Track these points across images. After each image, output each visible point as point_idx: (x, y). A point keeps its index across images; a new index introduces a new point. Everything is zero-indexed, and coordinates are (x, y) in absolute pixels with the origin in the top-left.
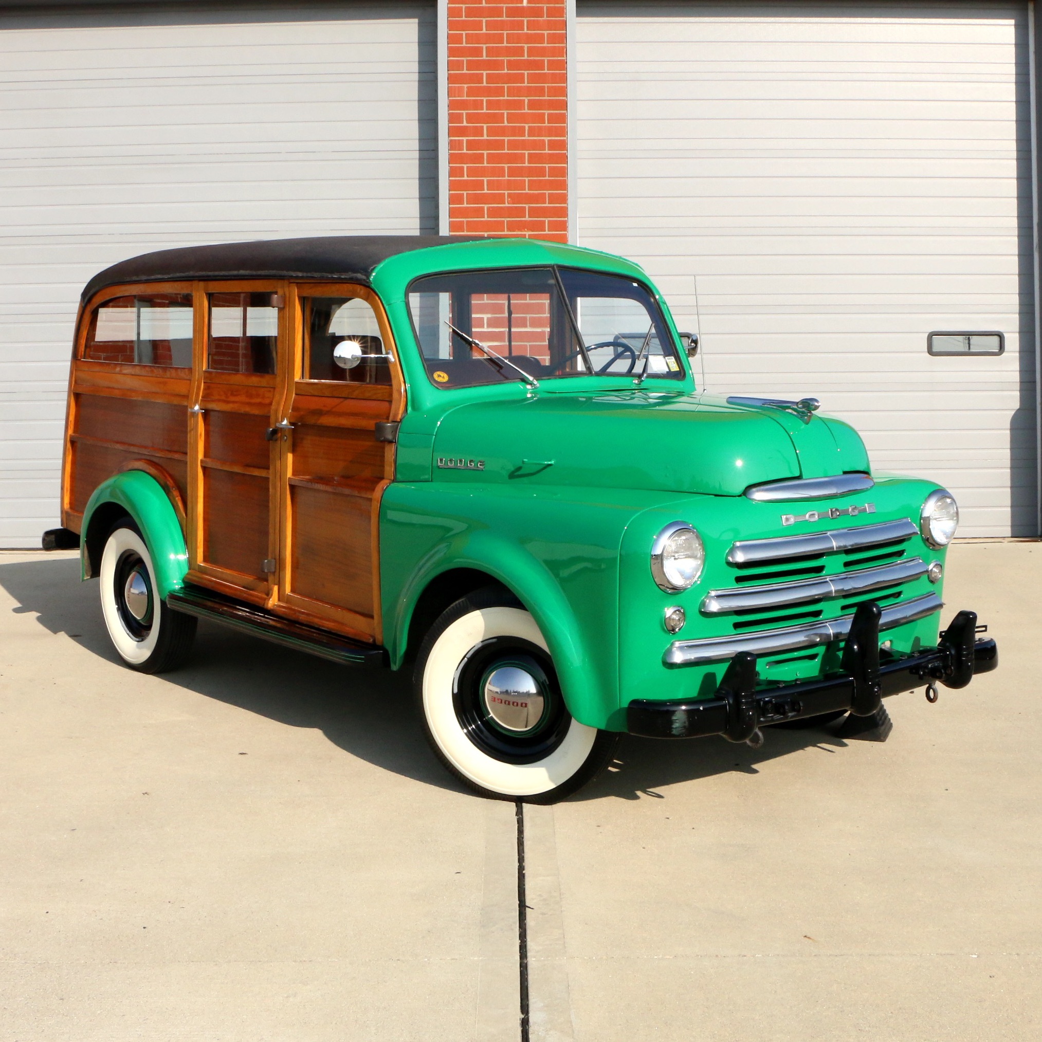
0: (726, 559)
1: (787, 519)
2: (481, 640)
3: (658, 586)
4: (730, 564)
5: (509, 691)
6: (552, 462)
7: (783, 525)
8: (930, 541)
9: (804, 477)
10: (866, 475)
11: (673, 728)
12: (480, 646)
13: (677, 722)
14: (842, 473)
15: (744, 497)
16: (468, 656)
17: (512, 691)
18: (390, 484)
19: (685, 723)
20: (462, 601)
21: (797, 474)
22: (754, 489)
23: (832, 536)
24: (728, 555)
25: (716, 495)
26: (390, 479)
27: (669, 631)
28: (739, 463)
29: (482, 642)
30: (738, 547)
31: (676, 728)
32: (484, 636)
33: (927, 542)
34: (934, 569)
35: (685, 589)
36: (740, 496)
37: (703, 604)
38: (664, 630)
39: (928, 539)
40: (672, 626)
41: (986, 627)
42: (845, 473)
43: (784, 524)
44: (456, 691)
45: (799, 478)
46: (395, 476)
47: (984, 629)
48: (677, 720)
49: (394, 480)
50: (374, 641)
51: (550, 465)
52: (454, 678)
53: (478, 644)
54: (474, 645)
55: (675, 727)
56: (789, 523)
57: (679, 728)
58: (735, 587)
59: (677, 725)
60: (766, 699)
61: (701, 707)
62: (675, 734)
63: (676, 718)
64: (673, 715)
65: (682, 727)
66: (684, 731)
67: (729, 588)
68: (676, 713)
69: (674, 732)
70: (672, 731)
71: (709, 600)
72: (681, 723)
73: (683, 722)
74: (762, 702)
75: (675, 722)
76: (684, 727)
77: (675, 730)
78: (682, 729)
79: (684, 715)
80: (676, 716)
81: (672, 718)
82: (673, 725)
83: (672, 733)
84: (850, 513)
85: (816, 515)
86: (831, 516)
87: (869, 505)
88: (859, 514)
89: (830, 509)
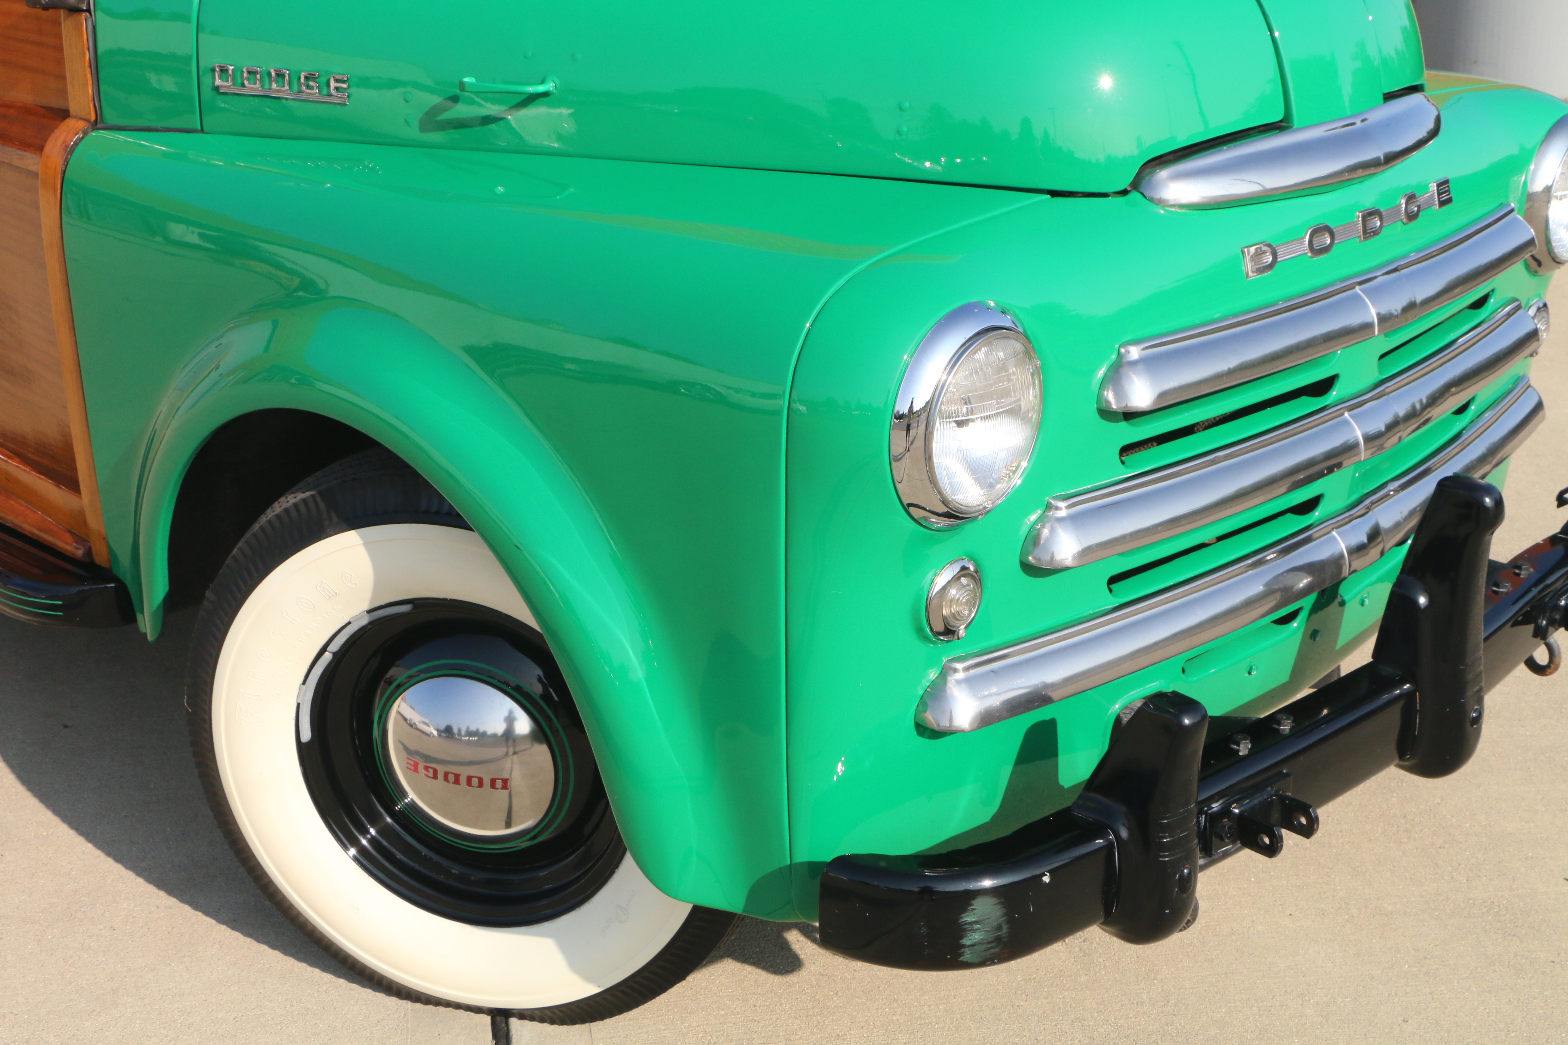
0: (1100, 398)
1: (1257, 258)
2: (366, 606)
3: (907, 507)
4: (1106, 414)
5: (455, 731)
6: (550, 86)
9: (1296, 122)
11: (964, 946)
12: (365, 621)
13: (975, 931)
14: (1381, 99)
15: (1136, 196)
16: (335, 647)
17: (463, 733)
18: (85, 133)
19: (999, 928)
20: (304, 501)
21: (1276, 116)
22: (1163, 174)
23: (1364, 291)
24: (1104, 384)
25: (1054, 194)
26: (88, 121)
27: (937, 634)
28: (1106, 82)
29: (369, 612)
30: (1133, 363)
31: (972, 946)
32: (373, 599)
35: (985, 512)
36: (1124, 193)
37: (1033, 540)
38: (920, 631)
40: (944, 618)
42: (1387, 97)
43: (1248, 274)
44: (306, 735)
45: (1284, 126)
46: (98, 111)
48: (976, 922)
49: (97, 124)
50: (89, 552)
52: (298, 705)
53: (358, 617)
54: (346, 621)
55: (968, 943)
57: (983, 944)
58: (1119, 478)
59: (977, 937)
60: (1214, 806)
61: (1046, 875)
62: (969, 961)
63: (974, 920)
64: (964, 910)
65: (992, 942)
66: (996, 950)
67: (1101, 483)
68: (972, 905)
69: (966, 956)
70: (962, 954)
71: (1052, 530)
72: (988, 931)
73: (992, 928)
74: (1204, 816)
75: (970, 930)
76: (998, 940)
77: (969, 950)
78: (989, 946)
79: (999, 907)
80: (974, 914)
81: (962, 918)
82: (966, 938)
83: (961, 958)
84: (1403, 216)
85: (1326, 236)
86: (1362, 233)
87: (1439, 186)
88: (1421, 214)
89: (1360, 214)
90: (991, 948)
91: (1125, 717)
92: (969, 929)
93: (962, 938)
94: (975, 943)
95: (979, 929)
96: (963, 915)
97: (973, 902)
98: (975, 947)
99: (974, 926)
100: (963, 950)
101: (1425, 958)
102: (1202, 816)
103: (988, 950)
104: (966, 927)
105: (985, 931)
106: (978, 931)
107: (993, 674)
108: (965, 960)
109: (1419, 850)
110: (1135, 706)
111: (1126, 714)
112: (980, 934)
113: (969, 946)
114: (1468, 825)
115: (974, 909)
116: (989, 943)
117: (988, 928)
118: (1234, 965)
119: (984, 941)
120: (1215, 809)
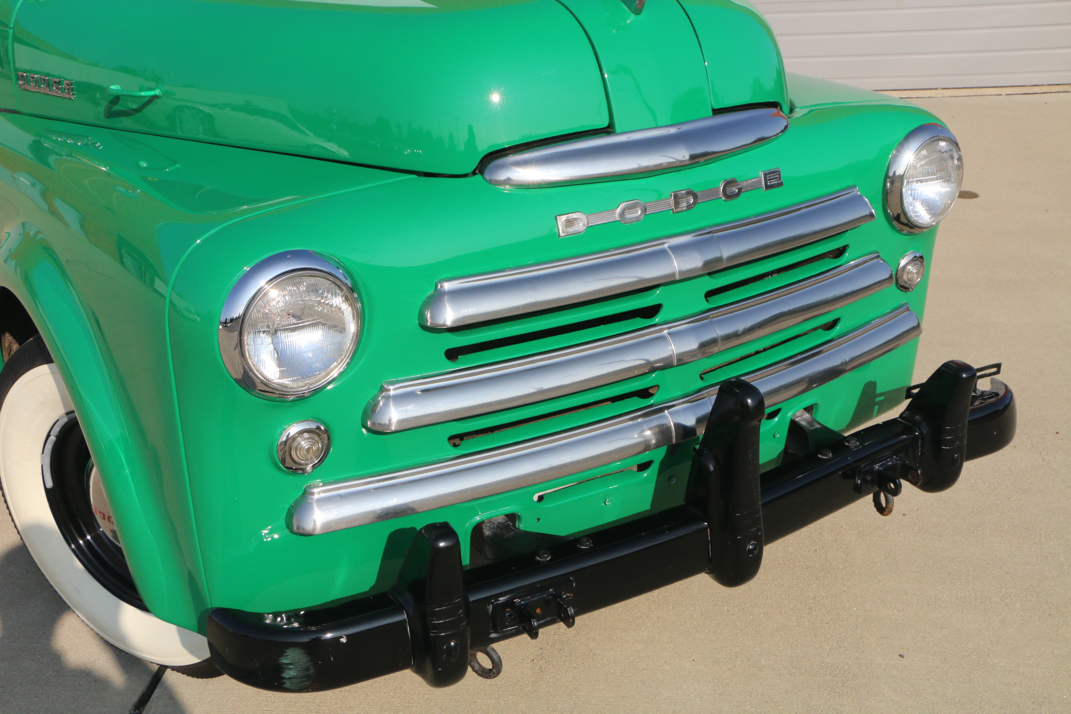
0: (420, 316)
1: (569, 223)
4: (426, 328)
6: (157, 92)
7: (559, 236)
8: (903, 219)
9: (618, 128)
10: (773, 111)
11: (284, 678)
13: (290, 669)
14: (710, 113)
15: (478, 177)
19: (307, 669)
21: (602, 124)
22: (503, 161)
23: (671, 248)
24: (423, 309)
25: (421, 174)
27: (289, 469)
30: (446, 293)
31: (290, 678)
33: (895, 223)
34: (909, 267)
36: (469, 175)
37: (371, 410)
38: (277, 466)
39: (898, 218)
41: (998, 366)
42: (717, 112)
43: (562, 234)
45: (608, 130)
47: (994, 370)
48: (290, 664)
51: (155, 97)
55: (287, 677)
56: (571, 230)
57: (297, 678)
58: (447, 370)
59: (292, 673)
60: (501, 599)
61: (344, 638)
62: (290, 688)
63: (288, 662)
64: (281, 655)
65: (303, 678)
66: (307, 683)
67: (432, 373)
68: (286, 652)
69: (287, 685)
70: (284, 683)
71: (386, 404)
72: (299, 670)
73: (302, 669)
74: (491, 606)
75: (286, 669)
76: (308, 677)
77: (289, 681)
78: (302, 680)
79: (305, 656)
80: (288, 658)
81: (280, 660)
82: (284, 673)
83: (284, 686)
84: (721, 195)
85: (638, 209)
86: (674, 206)
87: (765, 175)
88: (742, 195)
89: (673, 194)
90: (304, 681)
91: (485, 529)
92: (286, 667)
93: (282, 673)
94: (292, 677)
95: (294, 669)
96: (280, 658)
97: (287, 651)
98: (292, 679)
99: (289, 666)
100: (284, 681)
101: (766, 702)
102: (489, 605)
103: (301, 682)
104: (284, 666)
105: (297, 670)
106: (293, 670)
107: (339, 497)
108: (287, 687)
109: (810, 623)
110: (496, 521)
111: (487, 526)
112: (294, 671)
113: (288, 679)
114: (855, 609)
115: (288, 655)
116: (301, 678)
117: (299, 668)
118: (633, 692)
119: (298, 677)
120: (500, 602)
